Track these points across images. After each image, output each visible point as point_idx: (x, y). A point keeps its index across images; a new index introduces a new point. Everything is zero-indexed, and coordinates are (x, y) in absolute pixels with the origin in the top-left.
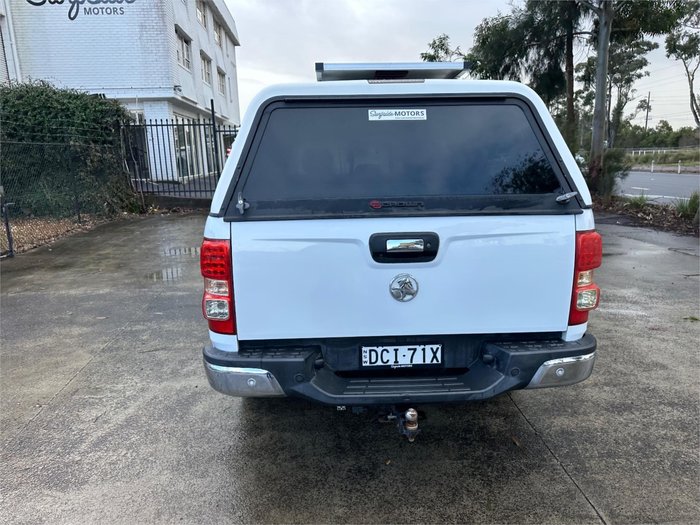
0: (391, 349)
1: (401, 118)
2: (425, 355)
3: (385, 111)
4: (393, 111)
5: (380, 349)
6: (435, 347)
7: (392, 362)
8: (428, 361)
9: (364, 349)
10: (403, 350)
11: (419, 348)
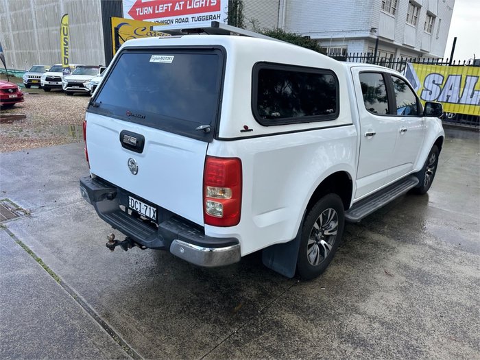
0: (139, 202)
1: (162, 61)
2: (149, 213)
3: (158, 56)
4: (160, 56)
5: (135, 200)
6: (155, 209)
7: (138, 210)
8: (151, 217)
9: (130, 197)
10: (143, 204)
11: (149, 207)
